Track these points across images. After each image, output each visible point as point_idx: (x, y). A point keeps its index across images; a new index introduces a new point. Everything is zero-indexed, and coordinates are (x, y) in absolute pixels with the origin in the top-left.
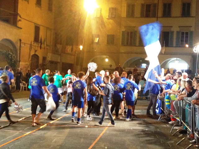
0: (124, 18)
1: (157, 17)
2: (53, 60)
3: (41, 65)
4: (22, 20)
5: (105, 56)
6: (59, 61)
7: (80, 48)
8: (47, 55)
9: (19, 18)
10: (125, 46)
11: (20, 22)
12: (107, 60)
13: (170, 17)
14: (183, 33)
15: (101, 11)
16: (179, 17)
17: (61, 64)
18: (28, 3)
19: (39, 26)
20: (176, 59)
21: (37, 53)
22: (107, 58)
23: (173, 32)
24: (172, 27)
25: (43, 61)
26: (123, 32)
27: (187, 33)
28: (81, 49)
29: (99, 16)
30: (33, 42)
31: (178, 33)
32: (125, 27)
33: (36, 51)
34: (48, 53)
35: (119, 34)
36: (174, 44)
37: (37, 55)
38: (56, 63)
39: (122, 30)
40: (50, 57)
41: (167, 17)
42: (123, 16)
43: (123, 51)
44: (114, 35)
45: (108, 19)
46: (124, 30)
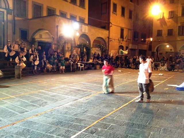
0: (180, 17)
2: (133, 48)
4: (113, 26)
5: (166, 44)
7: (150, 40)
9: (111, 25)
10: (180, 36)
11: (111, 27)
12: (168, 46)
17: (138, 50)
18: (116, 15)
19: (123, 28)
21: (122, 45)
26: (179, 27)
29: (161, 18)
30: (119, 38)
32: (181, 23)
34: (130, 44)
35: (176, 28)
39: (179, 25)
42: (179, 16)
43: (179, 40)
44: (172, 29)
45: (168, 19)
46: (180, 25)
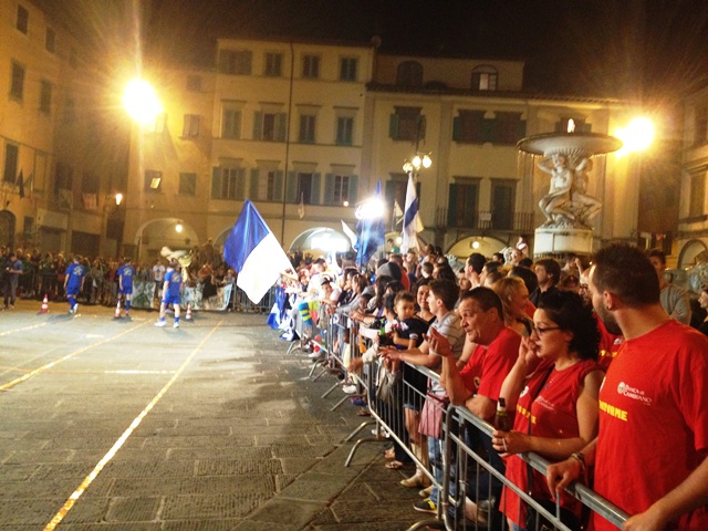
0: (218, 138)
1: (288, 143)
2: (50, 225)
3: (19, 235)
5: (174, 220)
6: (65, 227)
7: (115, 200)
8: (36, 215)
10: (218, 198)
12: (179, 229)
13: (314, 144)
14: (338, 178)
15: (166, 119)
16: (331, 145)
17: (70, 234)
19: (16, 145)
20: (324, 229)
21: (9, 208)
22: (179, 223)
23: (318, 176)
24: (316, 164)
25: (25, 226)
26: (215, 169)
27: (346, 179)
28: (118, 203)
29: (161, 130)
31: (329, 177)
32: (221, 158)
33: (8, 203)
34: (39, 210)
35: (206, 173)
36: (322, 200)
37: (9, 213)
38: (58, 232)
39: (214, 165)
40: (42, 219)
41: (307, 143)
42: (215, 135)
43: (216, 210)
44: (194, 175)
45: (183, 138)
46: (218, 165)
